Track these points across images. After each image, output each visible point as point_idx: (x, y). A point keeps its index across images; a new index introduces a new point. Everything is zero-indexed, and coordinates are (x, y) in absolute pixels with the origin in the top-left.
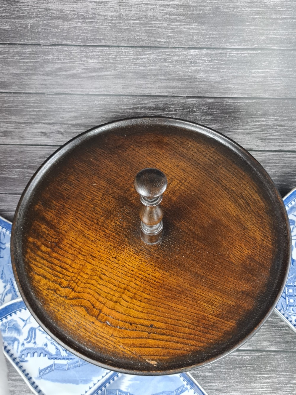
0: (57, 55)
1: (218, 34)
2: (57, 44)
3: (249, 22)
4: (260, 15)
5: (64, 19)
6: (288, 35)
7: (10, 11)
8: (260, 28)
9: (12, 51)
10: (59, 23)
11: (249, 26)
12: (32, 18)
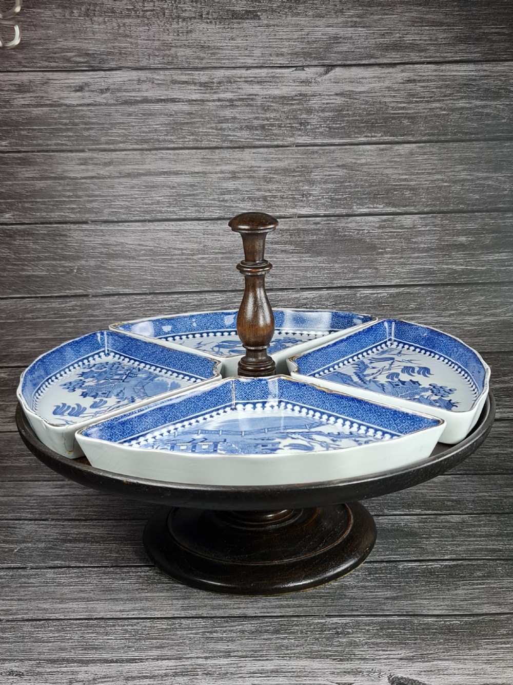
0: (111, 310)
1: (342, 268)
2: (112, 293)
3: (382, 249)
4: (395, 238)
5: (125, 257)
6: (438, 263)
7: (52, 250)
8: (399, 256)
9: (46, 306)
10: (118, 262)
11: (382, 253)
12: (81, 257)
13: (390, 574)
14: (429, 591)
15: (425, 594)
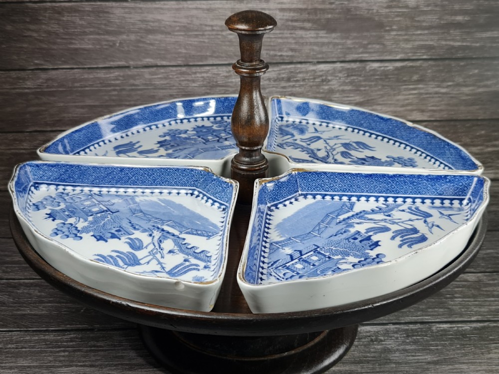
1: (353, 44)
2: (151, 65)
3: (389, 27)
4: (400, 17)
5: (162, 32)
6: (438, 40)
7: (97, 25)
8: (404, 33)
9: (92, 77)
10: (156, 37)
11: (389, 31)
12: (123, 32)
13: (426, 336)
14: (465, 355)
15: (463, 358)
